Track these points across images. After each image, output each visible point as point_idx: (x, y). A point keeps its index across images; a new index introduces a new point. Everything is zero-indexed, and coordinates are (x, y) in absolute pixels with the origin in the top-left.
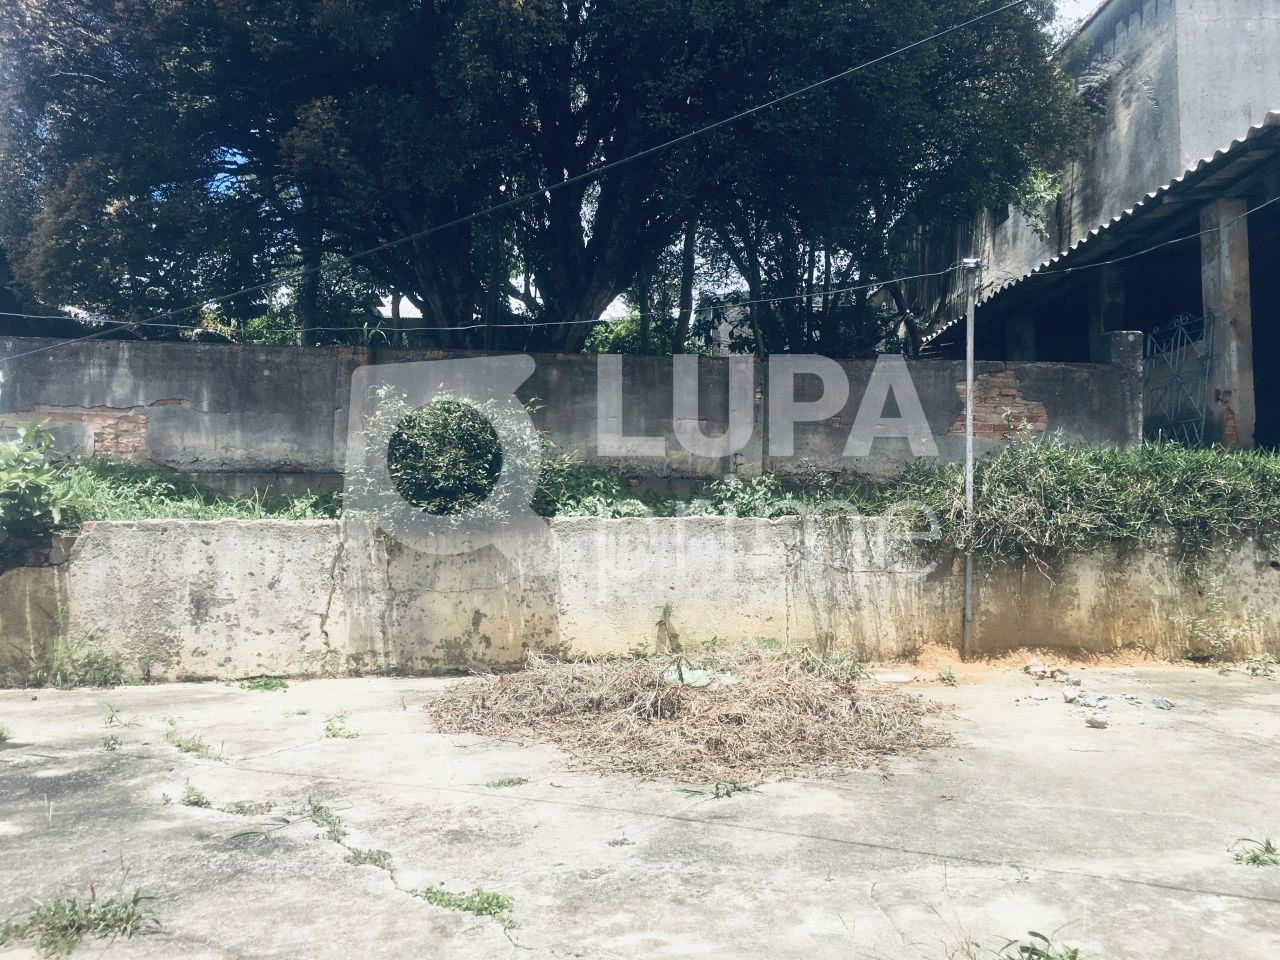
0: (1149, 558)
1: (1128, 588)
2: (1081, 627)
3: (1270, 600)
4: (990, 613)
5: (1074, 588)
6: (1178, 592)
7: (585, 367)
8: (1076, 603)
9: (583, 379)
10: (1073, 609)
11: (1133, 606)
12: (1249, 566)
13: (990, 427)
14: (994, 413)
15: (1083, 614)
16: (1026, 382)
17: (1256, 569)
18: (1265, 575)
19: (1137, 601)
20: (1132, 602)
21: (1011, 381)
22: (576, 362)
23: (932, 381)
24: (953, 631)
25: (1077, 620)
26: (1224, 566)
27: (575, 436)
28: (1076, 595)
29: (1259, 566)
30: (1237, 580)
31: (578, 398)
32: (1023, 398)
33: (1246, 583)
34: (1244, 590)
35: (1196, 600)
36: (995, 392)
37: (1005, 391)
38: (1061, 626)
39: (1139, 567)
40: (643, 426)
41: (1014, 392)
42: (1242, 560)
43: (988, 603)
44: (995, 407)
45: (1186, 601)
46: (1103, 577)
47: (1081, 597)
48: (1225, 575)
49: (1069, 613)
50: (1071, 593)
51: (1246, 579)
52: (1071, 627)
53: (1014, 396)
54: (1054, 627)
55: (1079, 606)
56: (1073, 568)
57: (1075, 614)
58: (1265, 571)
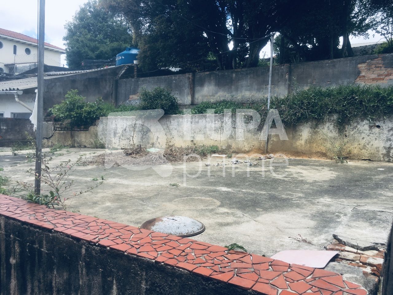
0: (328, 124)
1: (319, 134)
2: (302, 145)
3: (374, 139)
4: (274, 141)
5: (300, 134)
6: (337, 135)
7: (242, 72)
8: (301, 138)
9: (241, 76)
10: (300, 140)
11: (320, 140)
12: (367, 127)
13: (371, 79)
14: (373, 74)
15: (303, 142)
16: (386, 61)
17: (370, 128)
18: (373, 130)
19: (322, 138)
20: (320, 138)
21: (380, 61)
22: (239, 71)
23: (348, 65)
24: (263, 145)
25: (300, 144)
26: (357, 127)
27: (239, 92)
28: (301, 136)
29: (371, 127)
30: (361, 132)
31: (240, 81)
32: (385, 67)
33: (364, 133)
34: (363, 135)
35: (344, 138)
36: (373, 66)
37: (377, 65)
38: (295, 145)
39: (324, 127)
40: (256, 88)
41: (381, 65)
42: (364, 125)
43: (273, 138)
44: (373, 72)
45: (340, 139)
46: (311, 130)
47: (303, 136)
48: (356, 130)
49: (298, 141)
50: (299, 135)
51: (365, 131)
52: (298, 146)
53: (381, 67)
54: (293, 145)
55: (302, 139)
56: (301, 128)
57: (300, 142)
58: (373, 129)
